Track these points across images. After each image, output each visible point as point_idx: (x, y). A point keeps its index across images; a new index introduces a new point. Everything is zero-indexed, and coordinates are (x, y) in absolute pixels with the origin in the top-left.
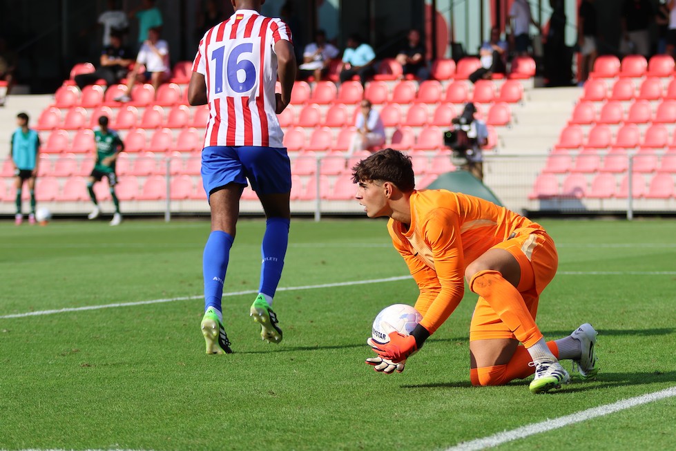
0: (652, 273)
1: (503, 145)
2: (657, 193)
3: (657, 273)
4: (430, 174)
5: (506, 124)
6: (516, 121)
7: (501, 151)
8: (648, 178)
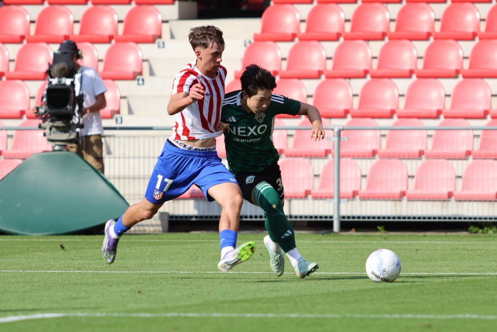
0: (387, 316)
1: (130, 112)
2: (379, 191)
3: (397, 316)
4: (11, 157)
5: (135, 76)
6: (152, 73)
7: (128, 121)
8: (366, 166)
